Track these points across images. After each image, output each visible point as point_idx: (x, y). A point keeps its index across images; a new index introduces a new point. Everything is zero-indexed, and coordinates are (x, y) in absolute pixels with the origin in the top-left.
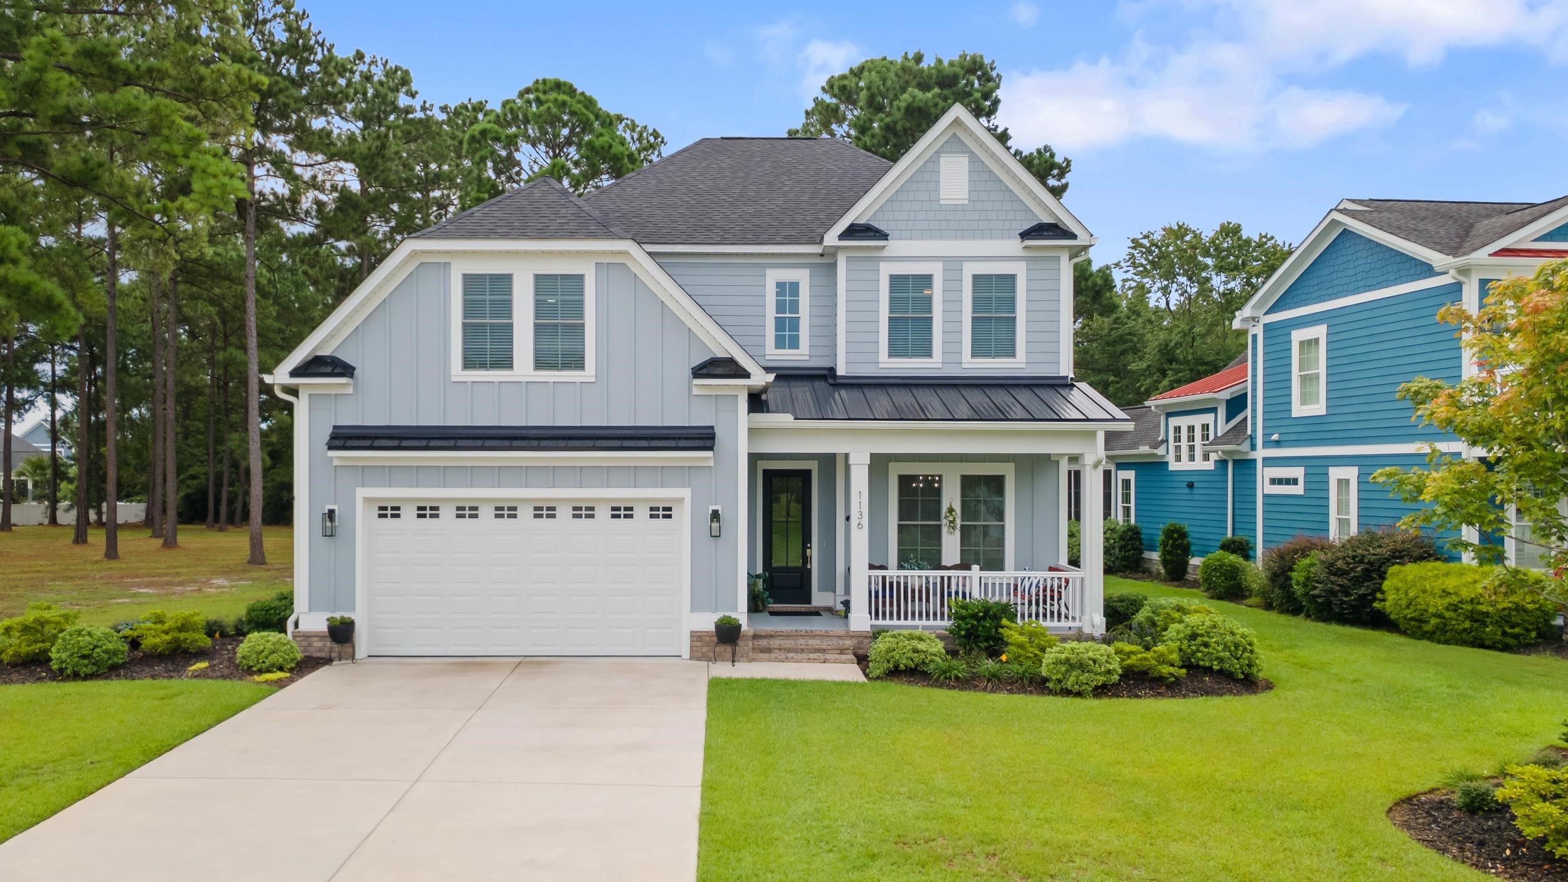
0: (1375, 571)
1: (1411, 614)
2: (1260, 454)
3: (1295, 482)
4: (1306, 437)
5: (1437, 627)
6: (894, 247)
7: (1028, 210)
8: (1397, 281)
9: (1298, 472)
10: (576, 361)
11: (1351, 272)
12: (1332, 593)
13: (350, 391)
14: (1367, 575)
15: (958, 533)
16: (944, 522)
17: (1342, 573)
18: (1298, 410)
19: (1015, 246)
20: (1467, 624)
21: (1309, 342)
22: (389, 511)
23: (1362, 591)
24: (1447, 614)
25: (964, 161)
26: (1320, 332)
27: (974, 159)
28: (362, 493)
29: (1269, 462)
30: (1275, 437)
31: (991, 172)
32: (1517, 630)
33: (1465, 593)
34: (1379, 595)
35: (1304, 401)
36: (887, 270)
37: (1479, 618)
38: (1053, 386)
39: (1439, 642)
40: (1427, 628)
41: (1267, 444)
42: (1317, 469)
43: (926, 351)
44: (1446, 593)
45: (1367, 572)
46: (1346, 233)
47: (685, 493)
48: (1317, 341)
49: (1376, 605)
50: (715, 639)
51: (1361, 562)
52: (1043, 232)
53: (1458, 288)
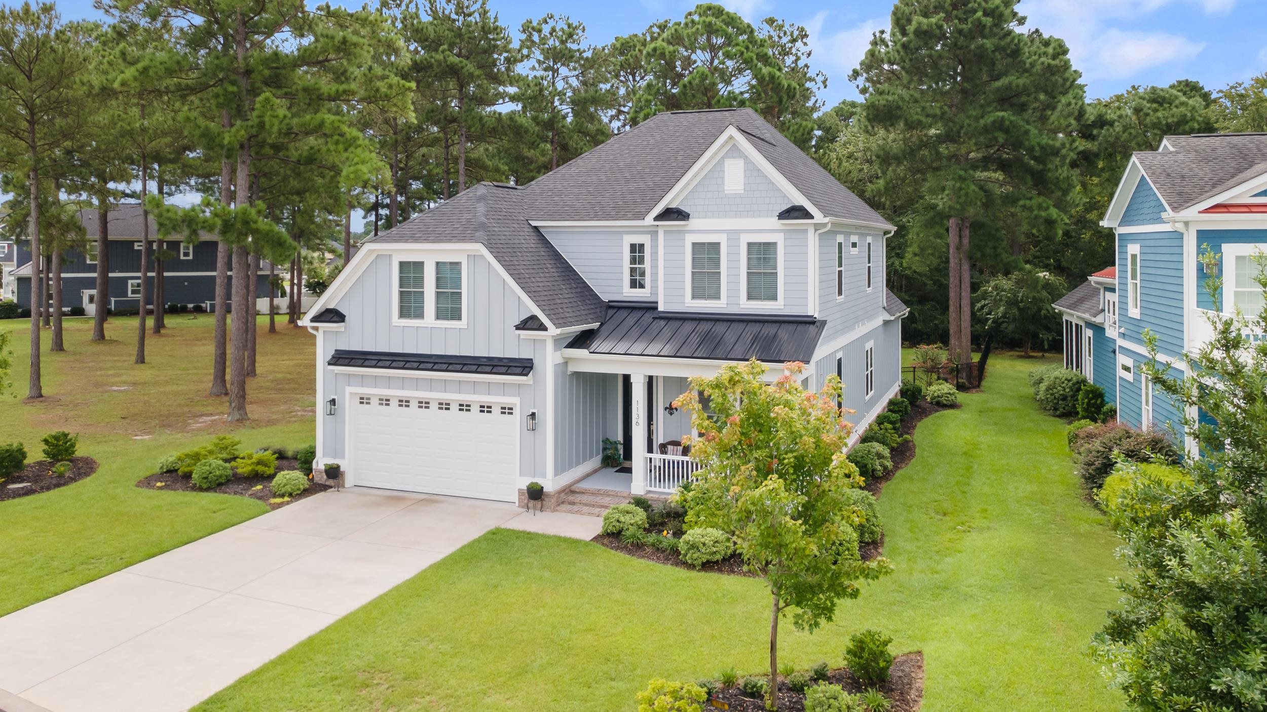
2: (1119, 342)
3: (1129, 370)
4: (1134, 334)
6: (694, 223)
7: (785, 196)
9: (1130, 363)
10: (457, 315)
13: (343, 330)
18: (1131, 311)
19: (774, 223)
22: (364, 400)
25: (740, 163)
26: (1137, 250)
27: (748, 162)
28: (349, 390)
30: (1123, 330)
31: (759, 170)
35: (1132, 304)
36: (690, 239)
41: (1120, 334)
42: (1138, 366)
43: (716, 295)
48: (1136, 256)
50: (525, 497)
52: (795, 212)
53: (1180, 236)
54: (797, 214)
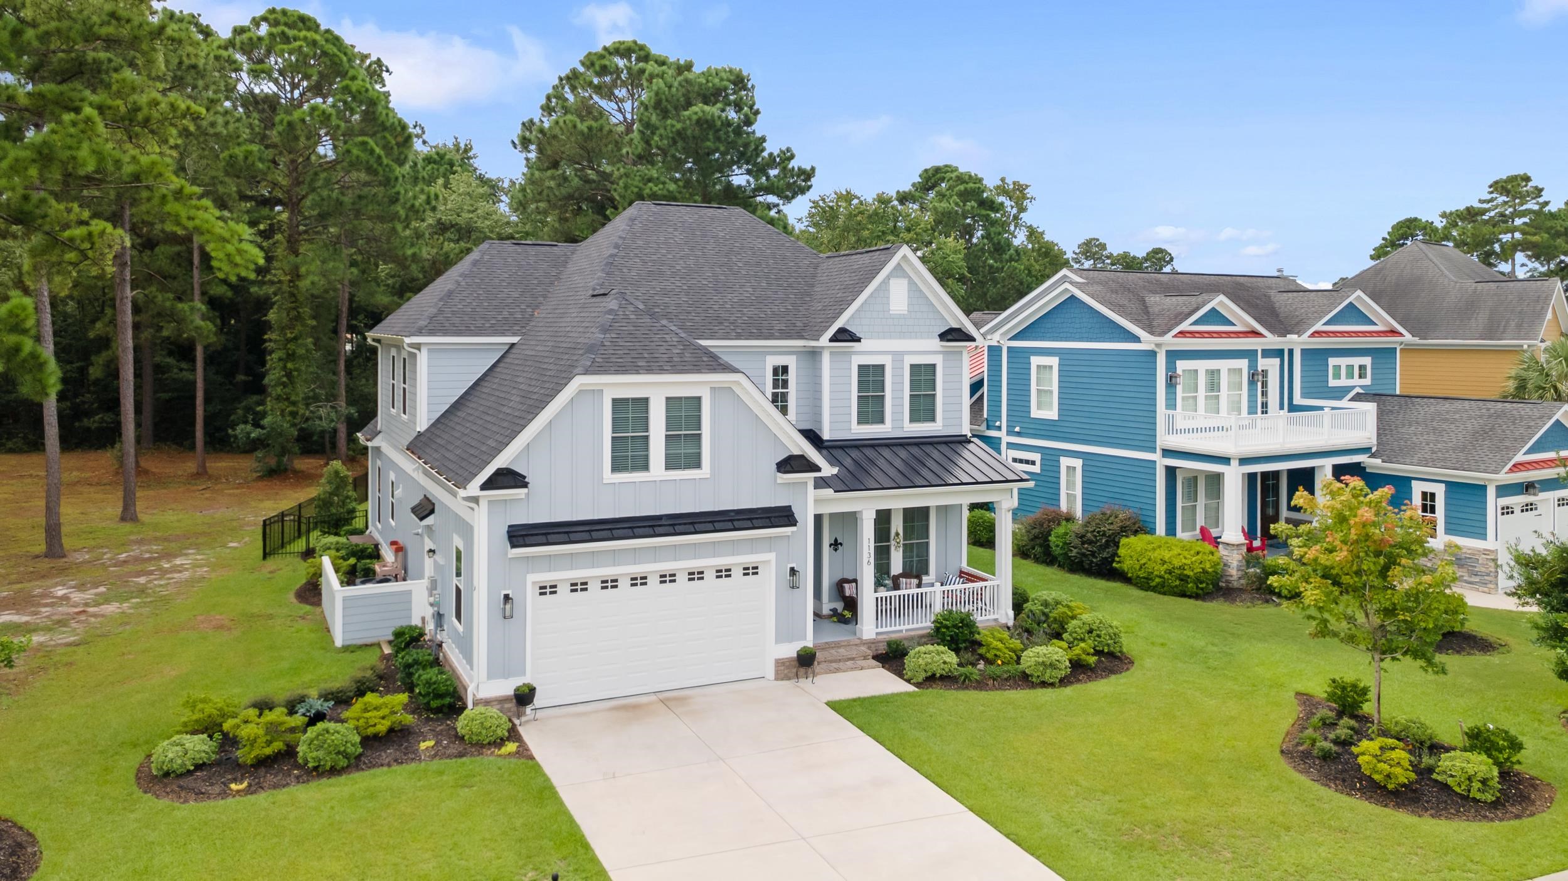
0: (1113, 542)
1: (1142, 574)
2: (1006, 439)
3: (1033, 463)
4: (1042, 433)
5: (1158, 584)
6: (864, 346)
7: (944, 318)
8: (1111, 340)
9: (1036, 457)
10: (695, 462)
11: (1077, 326)
12: (1084, 555)
13: (523, 497)
14: (1107, 545)
15: (901, 549)
16: (893, 543)
17: (1090, 542)
18: (1035, 413)
19: (936, 344)
20: (1178, 583)
21: (1045, 367)
22: (548, 590)
23: (1105, 555)
24: (1166, 576)
25: (904, 282)
26: (1054, 361)
27: (911, 283)
28: (529, 577)
29: (1010, 446)
30: (1017, 429)
31: (921, 291)
32: (1204, 585)
33: (1177, 563)
34: (1117, 559)
35: (1039, 408)
36: (857, 361)
37: (1184, 579)
38: (960, 442)
39: (1160, 593)
40: (1153, 584)
41: (1010, 432)
42: (1051, 458)
43: (881, 420)
44: (1164, 562)
45: (1107, 543)
46: (1073, 297)
47: (771, 556)
48: (1051, 367)
49: (1114, 565)
50: (796, 663)
51: (1104, 535)
52: (953, 335)
53: (1153, 354)
54: (955, 335)
